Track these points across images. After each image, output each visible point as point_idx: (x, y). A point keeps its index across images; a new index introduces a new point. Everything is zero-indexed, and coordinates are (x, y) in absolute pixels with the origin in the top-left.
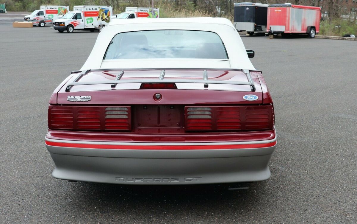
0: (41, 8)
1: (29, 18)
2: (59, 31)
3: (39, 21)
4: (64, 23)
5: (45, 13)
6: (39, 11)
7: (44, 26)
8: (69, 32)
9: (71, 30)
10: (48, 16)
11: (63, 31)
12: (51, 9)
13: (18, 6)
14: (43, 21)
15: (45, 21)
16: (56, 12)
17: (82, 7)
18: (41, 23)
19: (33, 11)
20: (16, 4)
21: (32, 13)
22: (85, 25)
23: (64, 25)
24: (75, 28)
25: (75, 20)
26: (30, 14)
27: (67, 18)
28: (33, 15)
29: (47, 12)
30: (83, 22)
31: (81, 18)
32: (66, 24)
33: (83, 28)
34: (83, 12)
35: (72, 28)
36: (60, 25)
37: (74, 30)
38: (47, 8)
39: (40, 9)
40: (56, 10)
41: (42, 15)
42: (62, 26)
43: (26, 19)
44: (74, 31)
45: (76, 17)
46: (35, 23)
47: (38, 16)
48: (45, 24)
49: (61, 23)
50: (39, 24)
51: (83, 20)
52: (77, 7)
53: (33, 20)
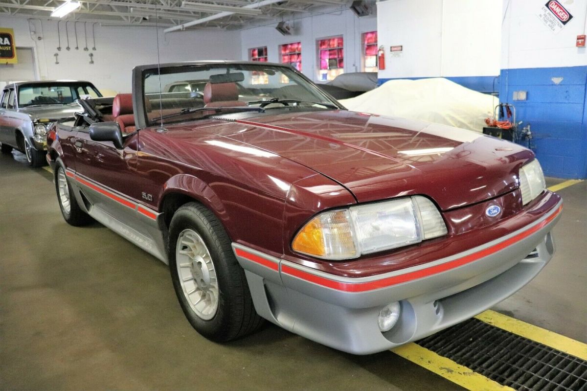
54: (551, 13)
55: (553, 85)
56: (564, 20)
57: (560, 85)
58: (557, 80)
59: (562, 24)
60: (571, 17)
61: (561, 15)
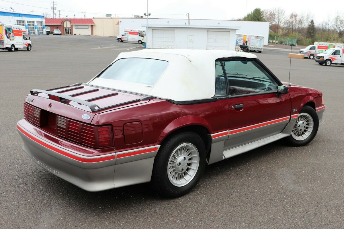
0: (315, 44)
1: (303, 51)
2: (319, 63)
3: (309, 54)
4: (323, 57)
5: (316, 48)
6: (312, 46)
7: (313, 59)
8: (326, 65)
9: (328, 63)
10: (319, 51)
11: (323, 64)
12: (322, 45)
13: (308, 42)
14: (313, 54)
15: (314, 54)
16: (326, 48)
17: (342, 45)
18: (311, 56)
19: (307, 45)
20: (307, 40)
21: (306, 47)
22: (342, 60)
23: (323, 59)
24: (333, 62)
25: (334, 56)
26: (305, 48)
27: (328, 53)
28: (306, 49)
29: (319, 47)
30: (341, 58)
31: (340, 54)
32: (325, 59)
33: (340, 63)
34: (342, 49)
35: (330, 62)
36: (320, 58)
37: (331, 63)
38: (319, 44)
39: (313, 45)
40: (326, 46)
41: (314, 49)
42: (321, 60)
43: (301, 52)
44: (332, 65)
45: (334, 53)
46: (306, 56)
47: (310, 50)
48: (314, 57)
49: (321, 57)
50: (309, 56)
51: (341, 56)
52: (339, 45)
53: (306, 53)
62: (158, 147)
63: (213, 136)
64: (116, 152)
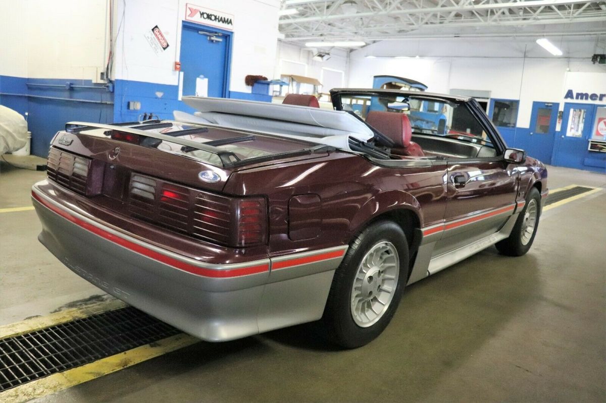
54: (155, 38)
55: (157, 98)
56: (164, 47)
57: (162, 98)
58: (159, 94)
59: (163, 49)
60: (168, 46)
61: (161, 41)
62: (344, 250)
63: (425, 231)
64: (270, 258)
